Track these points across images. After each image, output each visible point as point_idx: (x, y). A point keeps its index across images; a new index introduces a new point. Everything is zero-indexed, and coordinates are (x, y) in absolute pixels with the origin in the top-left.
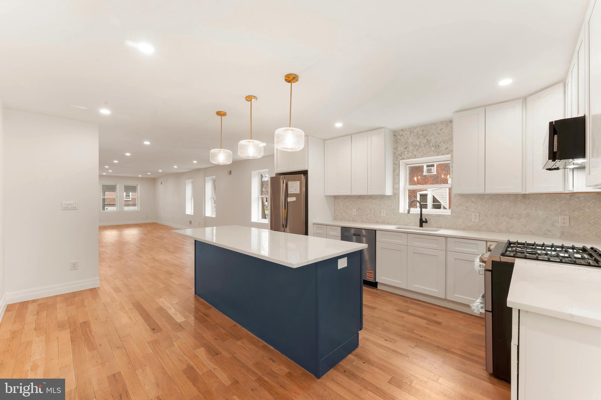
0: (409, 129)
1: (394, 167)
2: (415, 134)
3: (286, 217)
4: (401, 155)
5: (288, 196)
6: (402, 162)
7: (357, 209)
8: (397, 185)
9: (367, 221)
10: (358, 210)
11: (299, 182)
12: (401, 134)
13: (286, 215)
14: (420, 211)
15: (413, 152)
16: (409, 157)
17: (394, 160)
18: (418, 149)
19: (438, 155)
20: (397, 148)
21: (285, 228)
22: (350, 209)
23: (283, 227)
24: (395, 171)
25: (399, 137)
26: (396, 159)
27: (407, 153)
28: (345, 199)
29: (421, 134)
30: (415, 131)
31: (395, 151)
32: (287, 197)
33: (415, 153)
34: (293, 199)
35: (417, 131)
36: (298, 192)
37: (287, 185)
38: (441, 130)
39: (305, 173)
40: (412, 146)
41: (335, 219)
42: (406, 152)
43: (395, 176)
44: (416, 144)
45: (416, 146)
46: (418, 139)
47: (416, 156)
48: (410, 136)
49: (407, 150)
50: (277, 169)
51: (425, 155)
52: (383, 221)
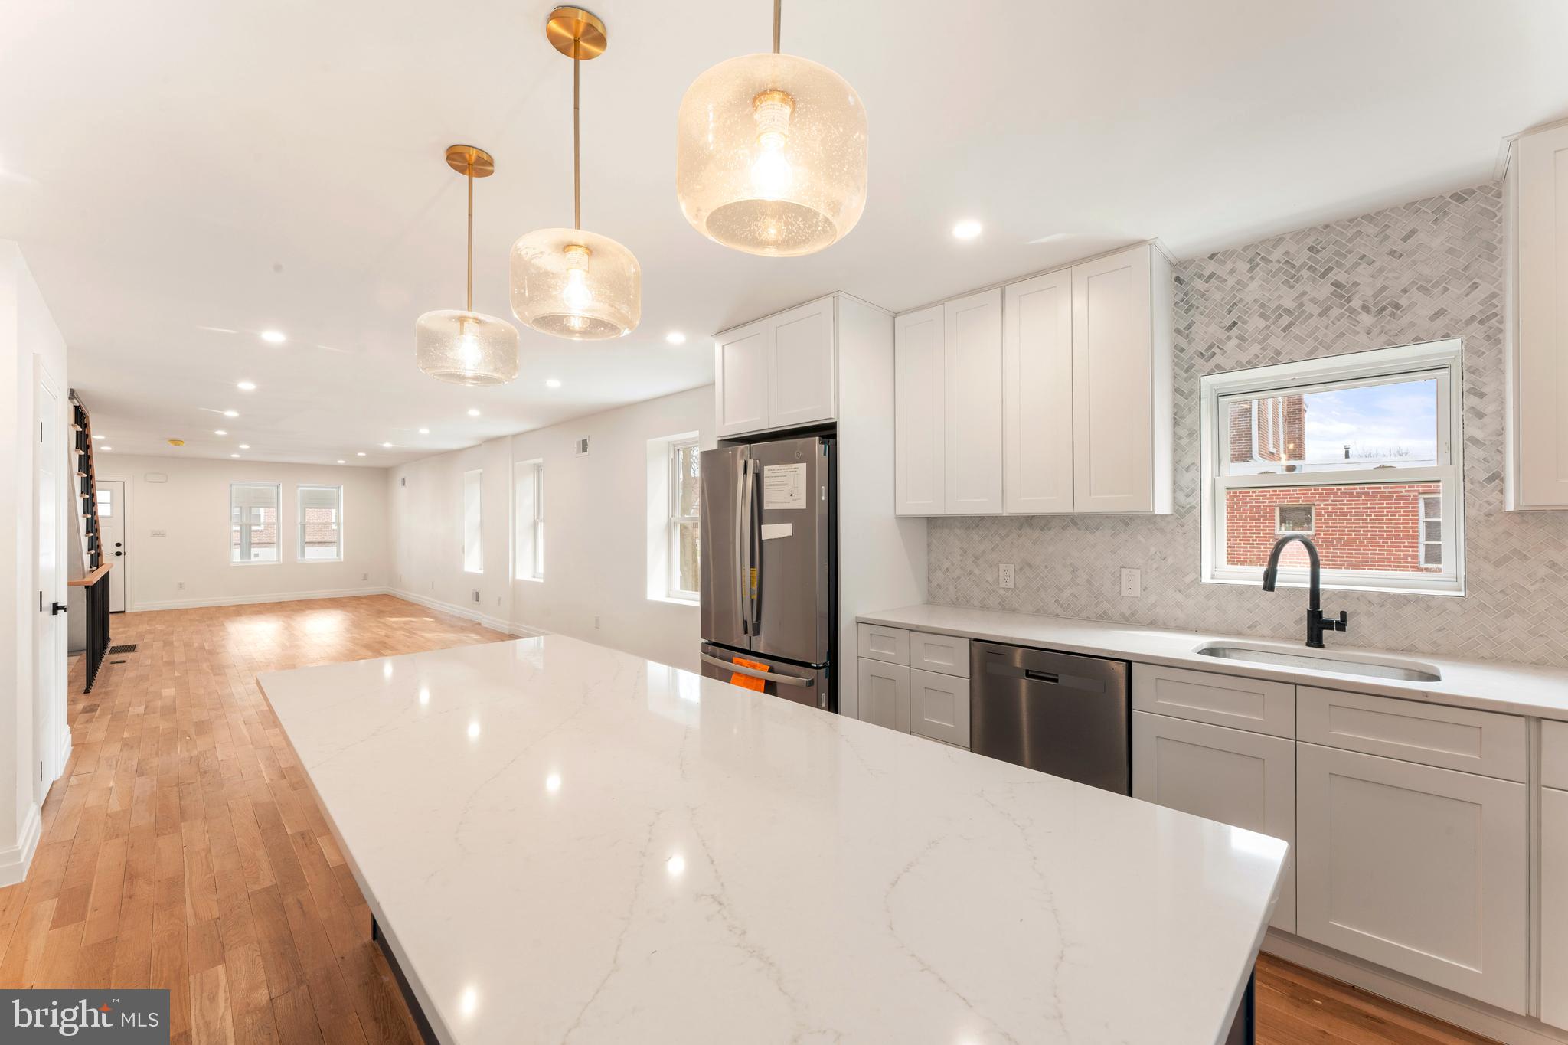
0: (1246, 248)
1: (1175, 405)
2: (1277, 266)
3: (755, 597)
4: (1207, 355)
5: (765, 516)
6: (1209, 383)
7: (1018, 567)
8: (1193, 473)
9: (1059, 611)
10: (1021, 569)
11: (804, 465)
12: (1207, 273)
13: (755, 588)
14: (1308, 578)
15: (1264, 339)
16: (1249, 362)
17: (1175, 377)
18: (1291, 324)
19: (1391, 345)
20: (1189, 327)
21: (753, 638)
22: (991, 566)
23: (746, 632)
24: (1183, 417)
25: (1199, 284)
26: (1187, 371)
27: (1239, 346)
28: (968, 528)
29: (1304, 264)
30: (1277, 254)
31: (1183, 343)
32: (760, 523)
33: (1276, 342)
34: (784, 530)
35: (1287, 253)
36: (801, 503)
37: (758, 478)
38: (1405, 239)
39: (827, 432)
40: (1262, 316)
41: (933, 598)
42: (1234, 342)
43: (1180, 438)
44: (1280, 306)
45: (1280, 316)
46: (1291, 287)
47: (1278, 353)
48: (1252, 278)
49: (1235, 331)
50: (724, 422)
51: (1328, 348)
52: (1127, 613)
